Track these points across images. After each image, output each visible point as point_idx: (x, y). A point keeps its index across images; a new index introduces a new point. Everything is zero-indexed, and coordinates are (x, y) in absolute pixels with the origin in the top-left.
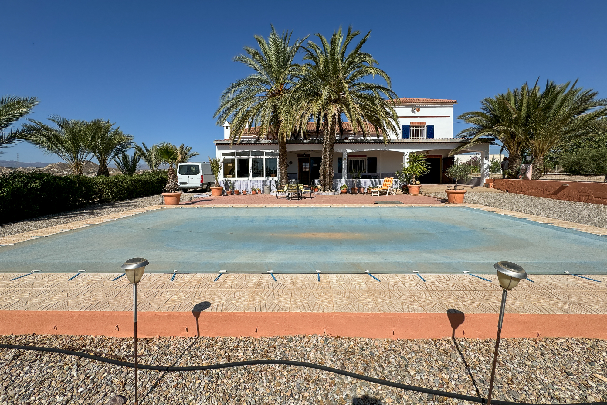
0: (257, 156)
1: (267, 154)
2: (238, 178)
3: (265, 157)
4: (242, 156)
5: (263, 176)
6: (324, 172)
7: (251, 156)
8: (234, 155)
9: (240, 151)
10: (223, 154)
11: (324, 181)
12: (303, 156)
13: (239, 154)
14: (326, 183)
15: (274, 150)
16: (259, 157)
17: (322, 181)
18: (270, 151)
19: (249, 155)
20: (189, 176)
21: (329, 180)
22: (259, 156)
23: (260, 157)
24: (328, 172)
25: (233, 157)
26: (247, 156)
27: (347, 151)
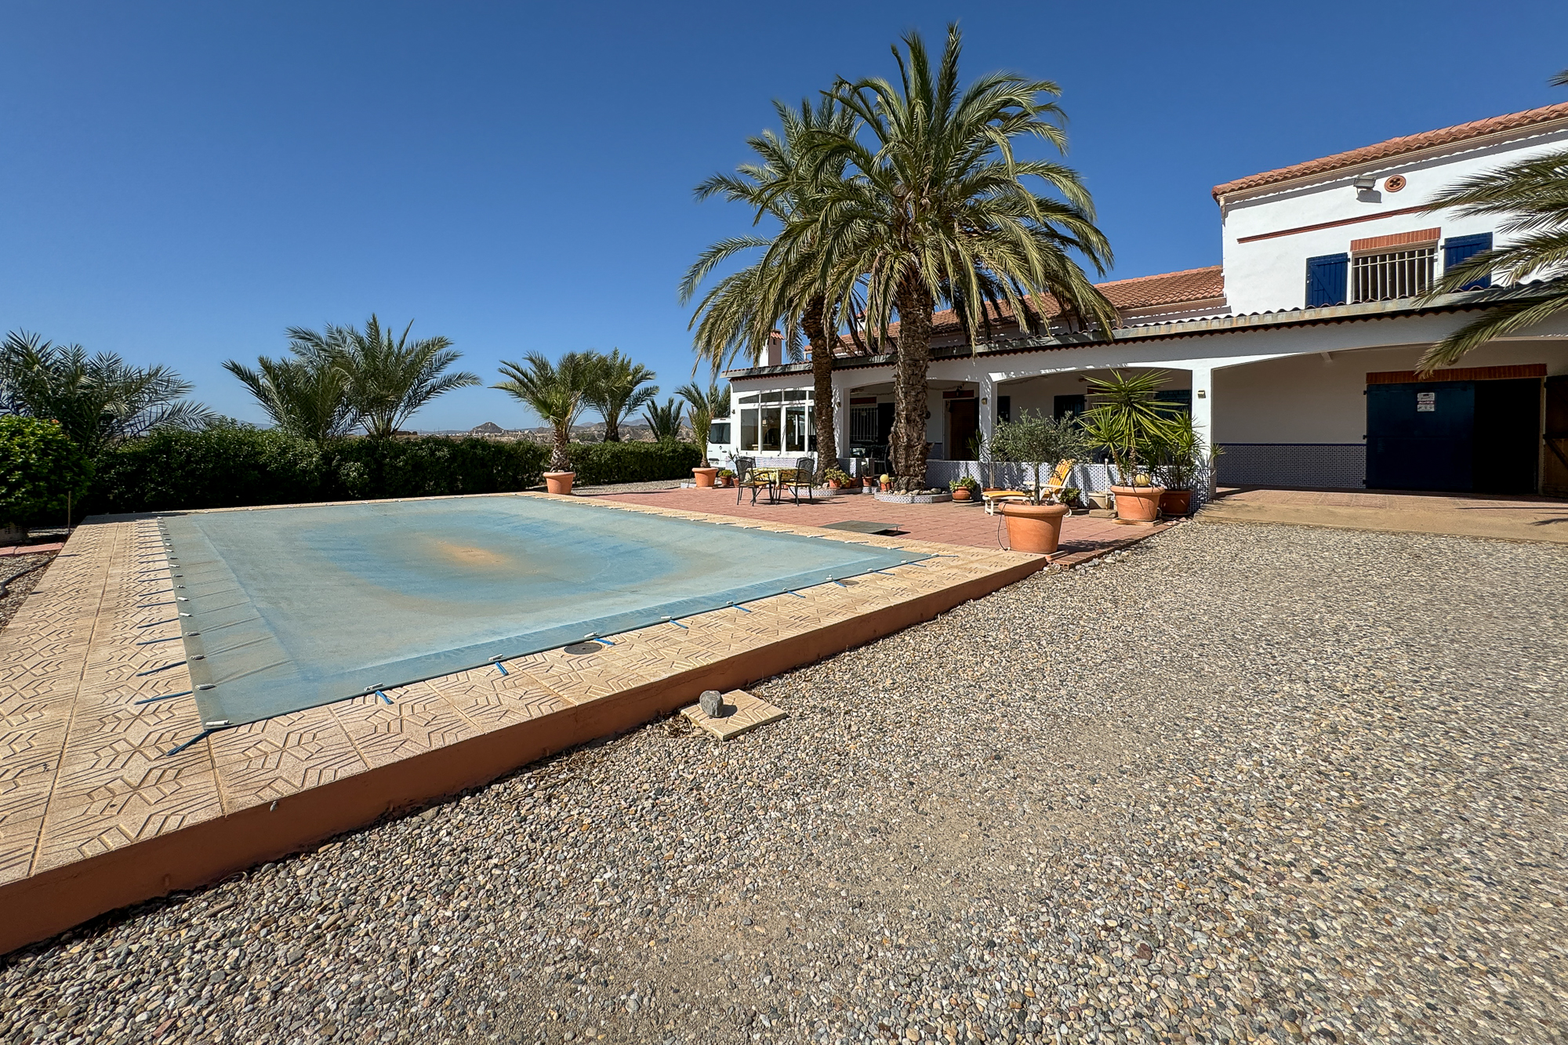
0: (795, 402)
2: (764, 452)
3: (807, 404)
5: (802, 449)
8: (757, 401)
9: (766, 392)
10: (742, 401)
13: (764, 398)
19: (782, 400)
20: (722, 445)
22: (798, 402)
23: (800, 404)
25: (756, 406)
26: (777, 403)
27: (990, 378)
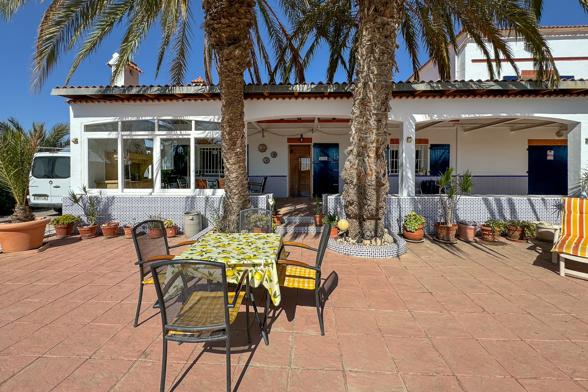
0: (173, 133)
1: (200, 125)
2: (126, 190)
3: (193, 134)
4: (134, 133)
5: (186, 186)
6: (362, 176)
7: (157, 132)
8: (116, 130)
9: (130, 119)
10: (88, 128)
11: (361, 206)
12: (298, 140)
13: (128, 126)
14: (366, 214)
15: (217, 117)
16: (178, 134)
17: (351, 204)
18: (207, 119)
19: (153, 130)
21: (377, 203)
22: (179, 132)
23: (181, 135)
24: (374, 177)
25: (113, 135)
